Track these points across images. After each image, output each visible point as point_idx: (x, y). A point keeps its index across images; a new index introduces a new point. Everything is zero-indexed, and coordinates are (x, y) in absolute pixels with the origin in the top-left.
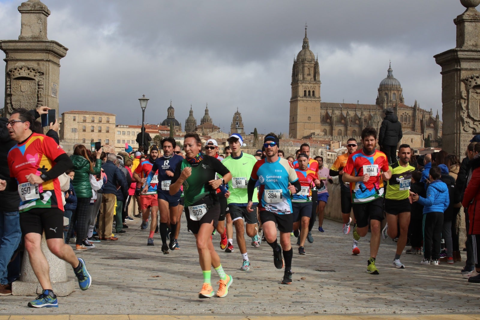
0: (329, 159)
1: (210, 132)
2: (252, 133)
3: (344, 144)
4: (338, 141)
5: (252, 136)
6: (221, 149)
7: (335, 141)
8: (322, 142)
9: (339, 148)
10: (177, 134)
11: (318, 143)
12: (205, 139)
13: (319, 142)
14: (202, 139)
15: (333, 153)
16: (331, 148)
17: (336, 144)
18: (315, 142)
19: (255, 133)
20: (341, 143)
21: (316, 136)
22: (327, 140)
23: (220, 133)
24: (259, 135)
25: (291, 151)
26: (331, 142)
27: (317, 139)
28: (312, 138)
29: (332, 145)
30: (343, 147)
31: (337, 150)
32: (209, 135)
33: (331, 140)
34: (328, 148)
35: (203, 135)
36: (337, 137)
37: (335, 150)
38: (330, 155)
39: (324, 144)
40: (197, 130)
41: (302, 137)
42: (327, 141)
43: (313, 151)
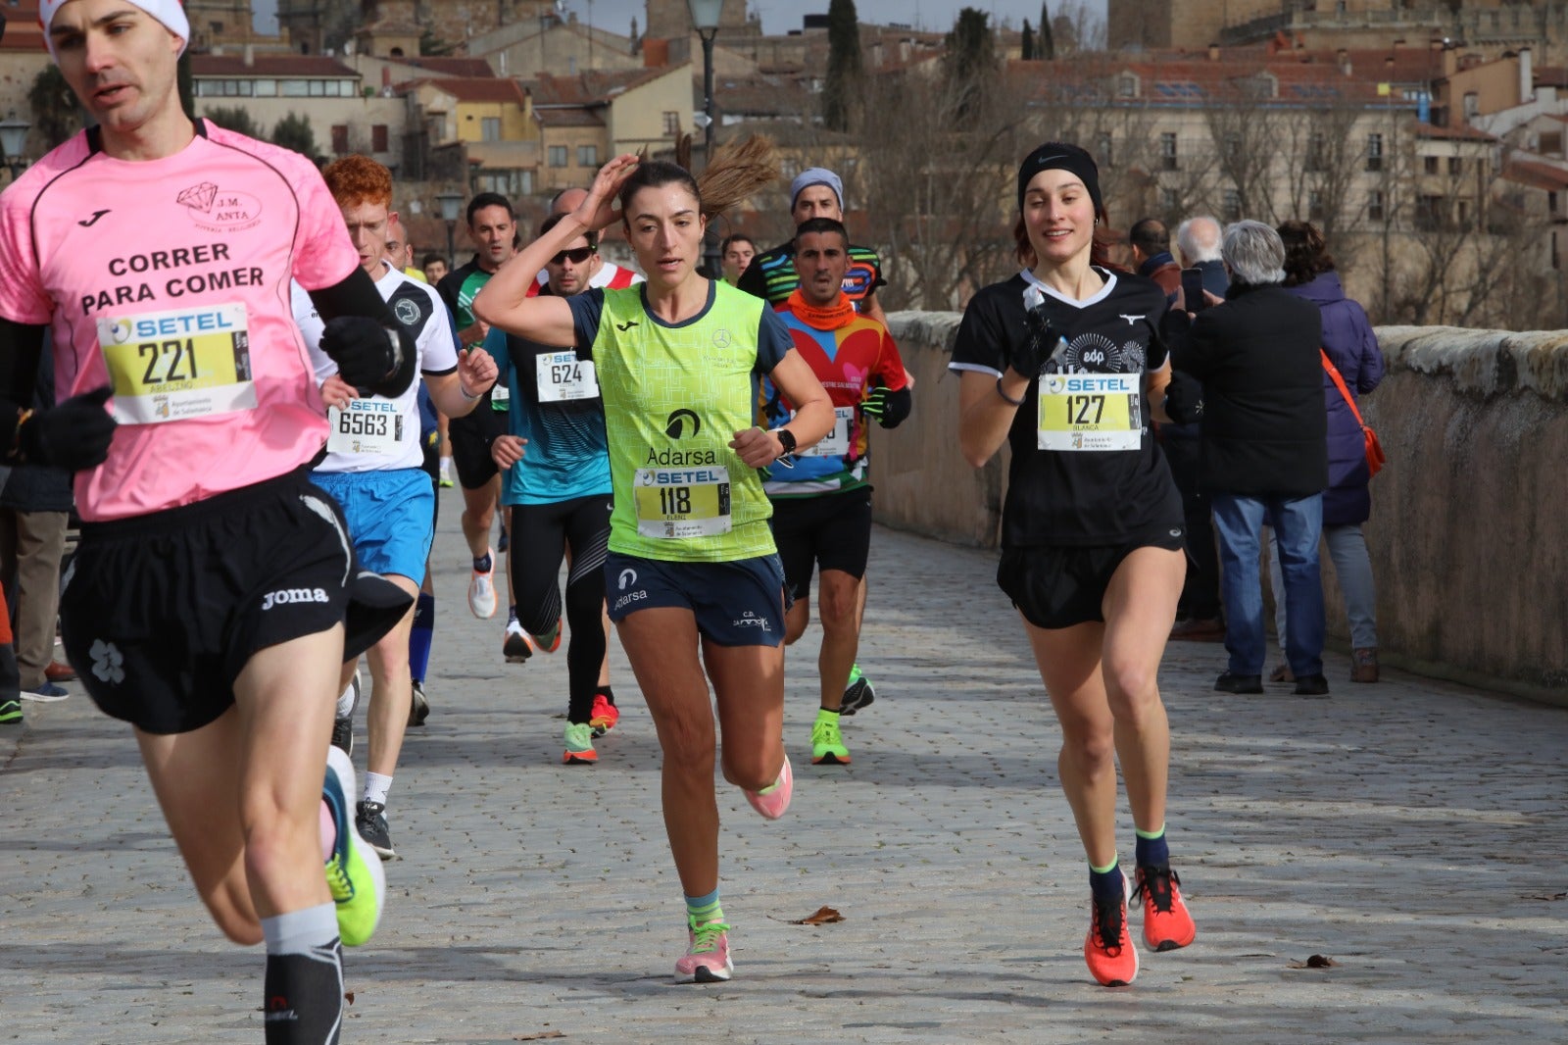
0: (1435, 199)
1: (483, 21)
2: (811, 21)
3: (1558, 71)
4: (1501, 49)
5: (812, 40)
6: (573, 161)
7: (1479, 50)
8: (1372, 65)
9: (1518, 102)
10: (217, 52)
11: (1340, 71)
12: (446, 87)
13: (1349, 69)
14: (421, 83)
15: (1468, 150)
16: (1446, 109)
17: (1490, 76)
18: (1316, 64)
19: (839, 22)
20: (1527, 61)
21: (1326, 15)
22: (1415, 42)
23: (563, 34)
24: (872, 29)
25: (1132, 143)
26: (1450, 60)
27: (1334, 44)
28: (1289, 34)
29: (1459, 84)
30: (1550, 92)
31: (1499, 125)
32: (476, 50)
33: (1446, 47)
34: (1424, 110)
35: (425, 50)
36: (1494, 14)
37: (1478, 124)
38: (1443, 166)
39: (1392, 77)
40: (375, 18)
41: (1210, 33)
42: (1412, 54)
43: (1304, 135)
